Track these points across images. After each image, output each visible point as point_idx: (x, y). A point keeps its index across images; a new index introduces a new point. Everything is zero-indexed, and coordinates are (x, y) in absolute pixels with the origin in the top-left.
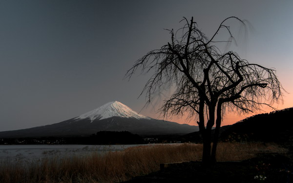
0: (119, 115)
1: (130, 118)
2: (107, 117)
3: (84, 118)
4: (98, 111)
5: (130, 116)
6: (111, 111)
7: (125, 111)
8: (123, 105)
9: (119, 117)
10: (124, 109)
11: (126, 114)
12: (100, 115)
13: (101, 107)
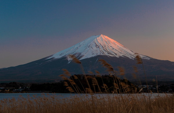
0: (106, 54)
1: (120, 57)
2: (89, 57)
3: (59, 57)
4: (77, 48)
5: (121, 55)
6: (95, 48)
7: (113, 49)
8: (112, 40)
9: (106, 56)
10: (112, 45)
11: (116, 52)
12: (80, 54)
13: (81, 43)
